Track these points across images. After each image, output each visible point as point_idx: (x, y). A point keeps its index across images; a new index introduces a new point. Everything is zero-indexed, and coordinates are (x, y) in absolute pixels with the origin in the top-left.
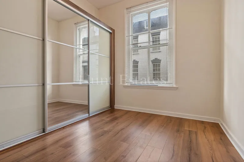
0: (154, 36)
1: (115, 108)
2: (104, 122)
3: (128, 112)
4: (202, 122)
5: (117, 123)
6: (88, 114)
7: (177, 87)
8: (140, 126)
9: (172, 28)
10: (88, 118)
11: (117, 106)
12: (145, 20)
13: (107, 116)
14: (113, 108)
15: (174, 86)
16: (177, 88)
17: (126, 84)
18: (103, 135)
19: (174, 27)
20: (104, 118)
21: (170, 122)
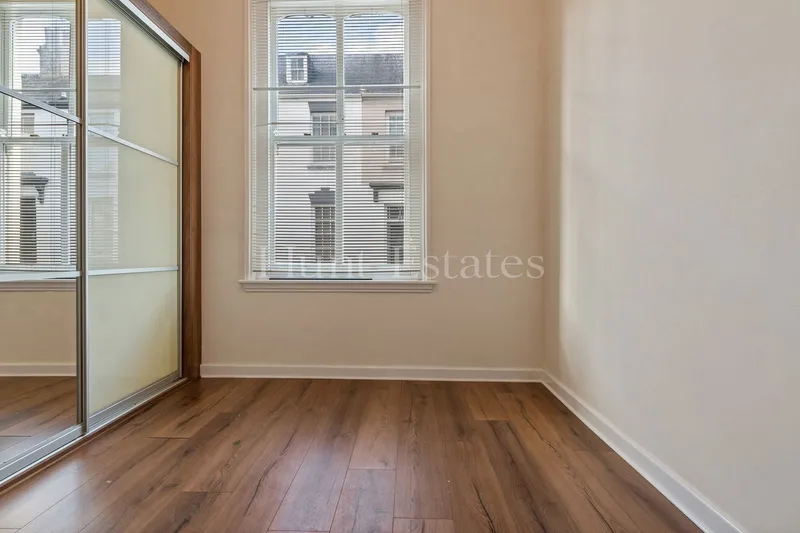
0: (321, 115)
1: (203, 376)
2: (174, 447)
3: (263, 386)
4: (505, 387)
5: (237, 443)
6: (78, 428)
7: (434, 282)
8: (335, 437)
9: (419, 87)
10: (80, 443)
11: (212, 367)
12: (290, 54)
13: (179, 420)
14: (195, 375)
15: (425, 278)
16: (433, 285)
17: (252, 278)
18: (186, 521)
19: (424, 85)
20: (165, 430)
21: (424, 403)
